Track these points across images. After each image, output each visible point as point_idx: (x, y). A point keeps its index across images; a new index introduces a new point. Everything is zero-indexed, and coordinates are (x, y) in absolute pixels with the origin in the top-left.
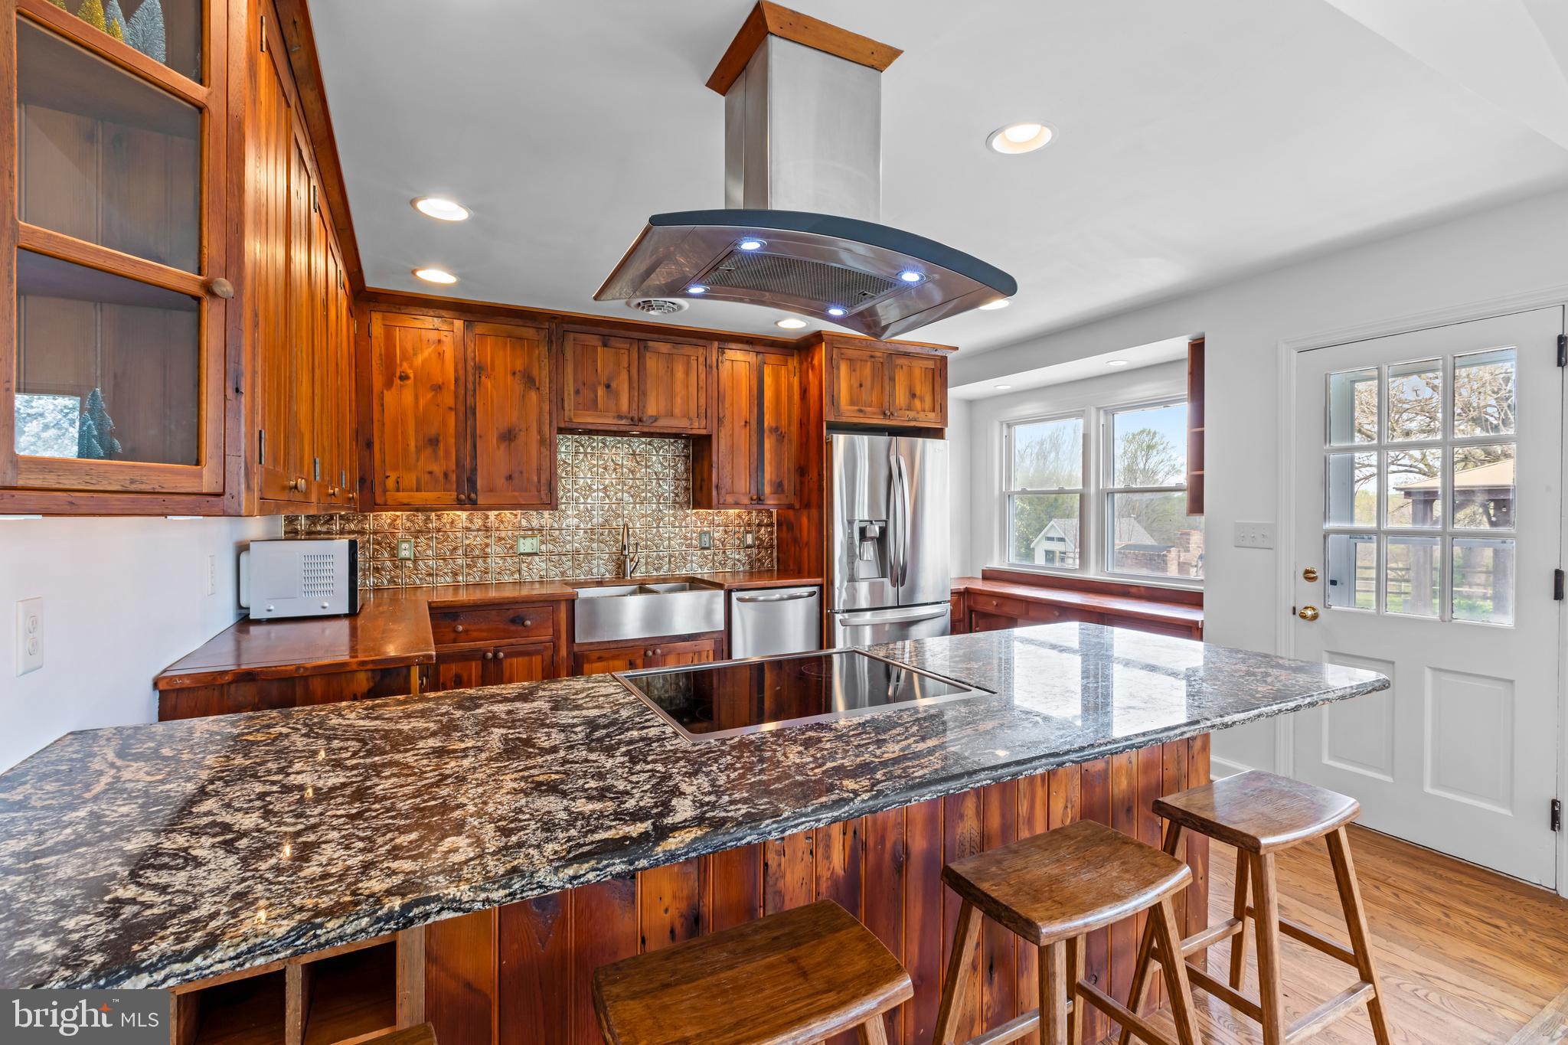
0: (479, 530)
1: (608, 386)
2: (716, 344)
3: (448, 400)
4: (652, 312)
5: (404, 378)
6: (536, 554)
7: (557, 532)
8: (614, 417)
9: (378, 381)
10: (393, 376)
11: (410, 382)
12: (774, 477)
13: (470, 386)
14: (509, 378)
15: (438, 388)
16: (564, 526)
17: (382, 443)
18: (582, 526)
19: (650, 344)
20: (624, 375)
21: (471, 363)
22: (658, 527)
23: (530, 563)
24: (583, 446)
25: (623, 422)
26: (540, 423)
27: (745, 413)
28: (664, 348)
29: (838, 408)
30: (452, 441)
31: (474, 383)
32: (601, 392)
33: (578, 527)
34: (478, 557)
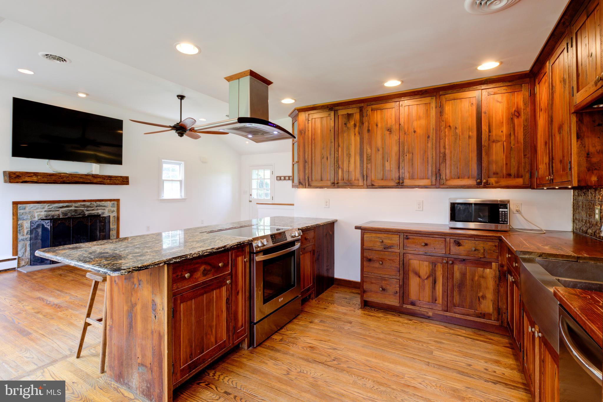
5: (542, 110)
14: (560, 85)
15: (546, 110)
21: (551, 87)
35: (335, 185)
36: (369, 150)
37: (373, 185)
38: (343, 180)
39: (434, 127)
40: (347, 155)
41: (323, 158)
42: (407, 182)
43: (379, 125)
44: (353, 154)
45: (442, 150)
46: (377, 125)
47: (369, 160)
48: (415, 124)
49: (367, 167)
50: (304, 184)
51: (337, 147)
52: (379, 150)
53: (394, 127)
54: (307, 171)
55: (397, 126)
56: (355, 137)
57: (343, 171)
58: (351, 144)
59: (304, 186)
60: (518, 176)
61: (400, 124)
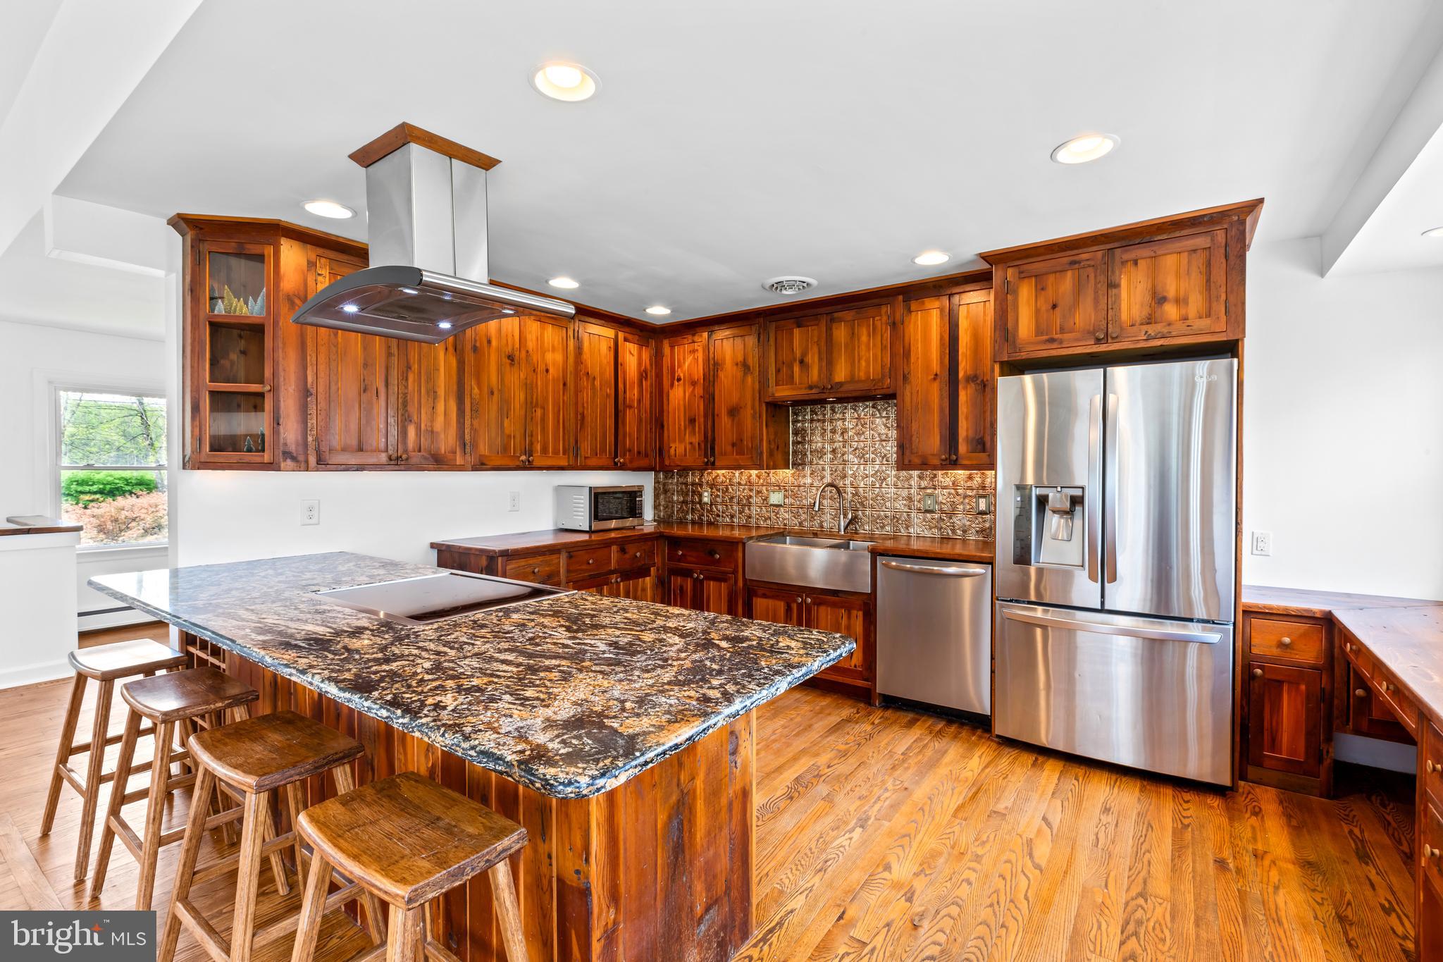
0: (746, 485)
1: (802, 362)
2: (901, 297)
3: (699, 391)
4: (784, 292)
5: (679, 380)
6: (780, 506)
7: (796, 488)
8: (806, 388)
9: (666, 382)
10: (675, 379)
11: (682, 381)
12: (971, 434)
13: (711, 379)
14: (735, 367)
15: (694, 383)
16: (801, 483)
17: (668, 425)
18: (815, 484)
19: (836, 315)
20: (816, 349)
21: (712, 362)
22: (881, 487)
23: (777, 513)
24: (816, 414)
25: (813, 391)
26: (754, 400)
27: (935, 366)
28: (849, 315)
29: (1014, 342)
30: (702, 420)
31: (714, 376)
32: (796, 369)
33: (812, 485)
34: (745, 505)
35: (399, 462)
36: (476, 391)
37: (483, 464)
38: (420, 451)
39: (572, 369)
40: (428, 393)
41: (365, 391)
42: (538, 460)
43: (494, 343)
44: (441, 392)
45: (580, 410)
46: (489, 342)
47: (475, 410)
48: (549, 357)
49: (472, 425)
50: (301, 458)
51: (405, 369)
52: (492, 393)
53: (517, 353)
54: (312, 422)
55: (523, 354)
56: (445, 354)
57: (418, 429)
58: (438, 370)
59: (303, 465)
60: (647, 455)
61: (527, 352)
